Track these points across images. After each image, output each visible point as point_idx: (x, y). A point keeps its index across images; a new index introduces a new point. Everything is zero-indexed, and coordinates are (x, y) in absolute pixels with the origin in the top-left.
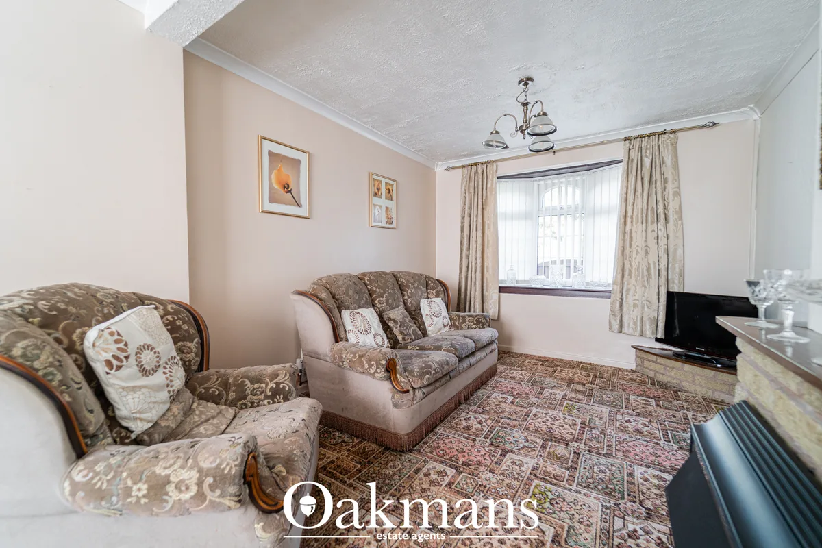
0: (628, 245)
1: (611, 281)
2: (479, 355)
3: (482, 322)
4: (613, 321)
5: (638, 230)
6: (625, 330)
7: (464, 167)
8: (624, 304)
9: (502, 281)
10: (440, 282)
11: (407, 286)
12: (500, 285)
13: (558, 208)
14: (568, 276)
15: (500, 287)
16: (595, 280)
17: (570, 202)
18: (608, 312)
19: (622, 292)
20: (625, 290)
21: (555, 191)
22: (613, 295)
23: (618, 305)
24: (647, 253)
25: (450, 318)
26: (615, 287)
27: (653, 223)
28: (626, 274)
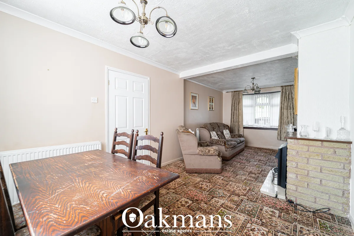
0: (282, 116)
1: (278, 126)
2: (241, 144)
3: (240, 136)
4: (278, 137)
5: (285, 112)
6: (282, 139)
7: (232, 92)
8: (281, 132)
9: (244, 125)
10: (227, 125)
11: (220, 126)
12: (244, 126)
13: (262, 104)
14: (265, 124)
15: (244, 127)
16: (273, 125)
17: (265, 102)
18: (277, 134)
19: (281, 129)
20: (282, 128)
21: (261, 98)
22: (278, 130)
23: (280, 132)
24: (288, 118)
25: (231, 135)
26: (279, 127)
27: (289, 110)
28: (282, 123)
